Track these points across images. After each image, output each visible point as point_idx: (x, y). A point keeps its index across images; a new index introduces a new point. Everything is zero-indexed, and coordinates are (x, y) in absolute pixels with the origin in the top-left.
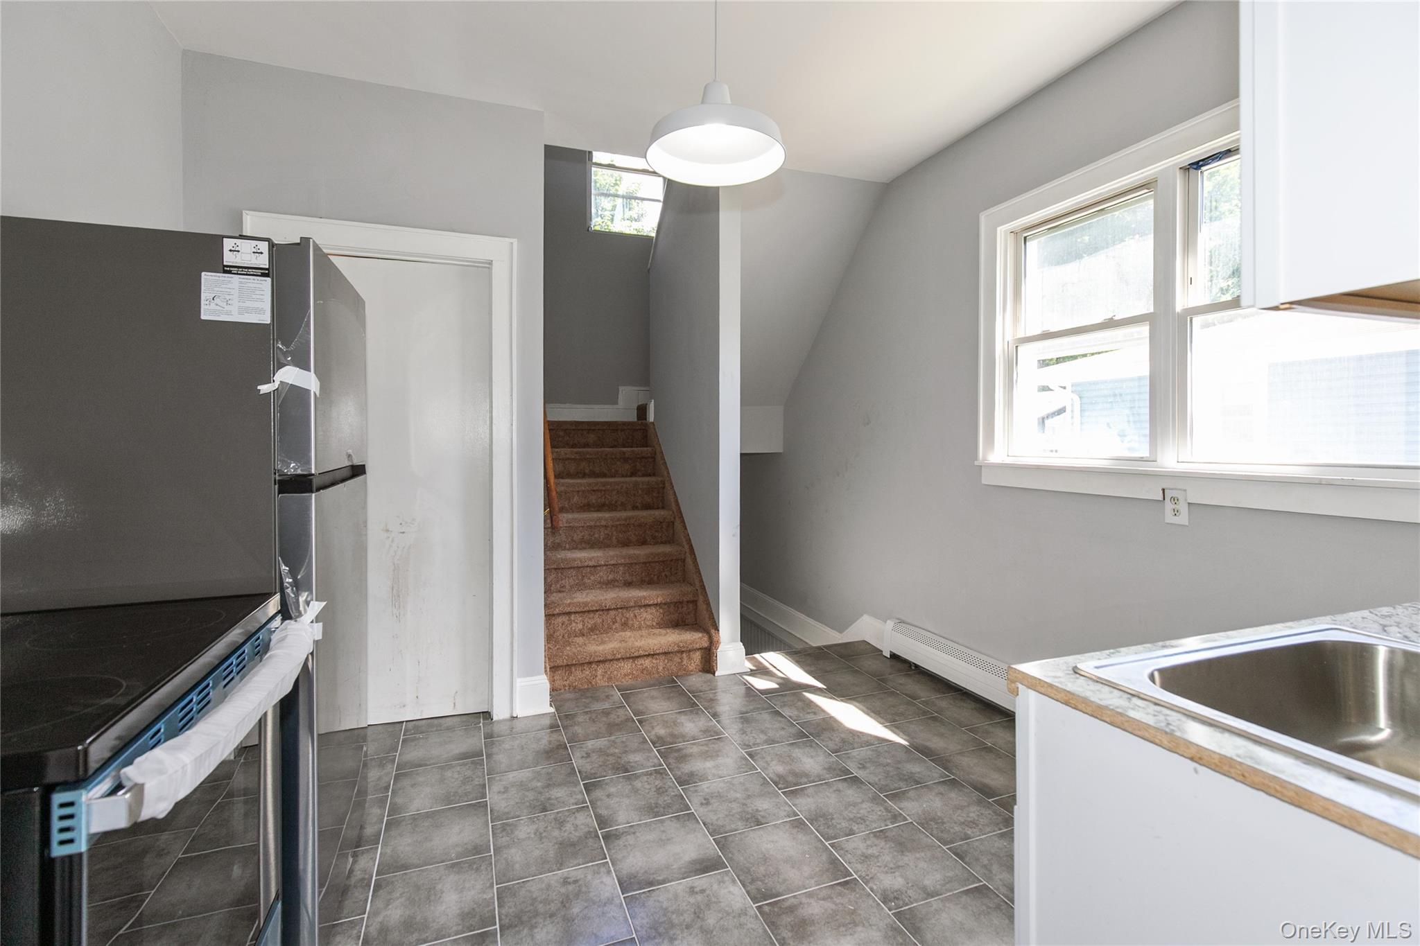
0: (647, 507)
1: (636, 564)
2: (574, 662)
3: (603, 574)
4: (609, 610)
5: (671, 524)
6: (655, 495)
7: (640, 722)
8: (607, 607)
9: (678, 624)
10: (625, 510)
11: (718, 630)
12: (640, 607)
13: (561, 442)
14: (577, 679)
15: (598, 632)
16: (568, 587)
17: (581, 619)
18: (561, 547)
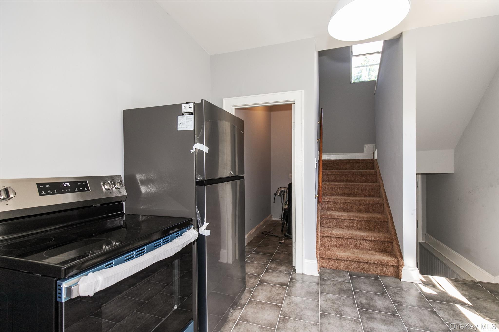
0: (371, 196)
1: (363, 221)
2: (330, 257)
3: (347, 223)
4: (348, 239)
5: (382, 205)
6: (375, 191)
7: (355, 292)
8: (347, 237)
9: (383, 251)
10: (361, 197)
11: (403, 259)
12: (363, 240)
13: (335, 167)
14: (332, 265)
15: (343, 247)
16: (332, 226)
17: (336, 240)
18: (331, 209)
